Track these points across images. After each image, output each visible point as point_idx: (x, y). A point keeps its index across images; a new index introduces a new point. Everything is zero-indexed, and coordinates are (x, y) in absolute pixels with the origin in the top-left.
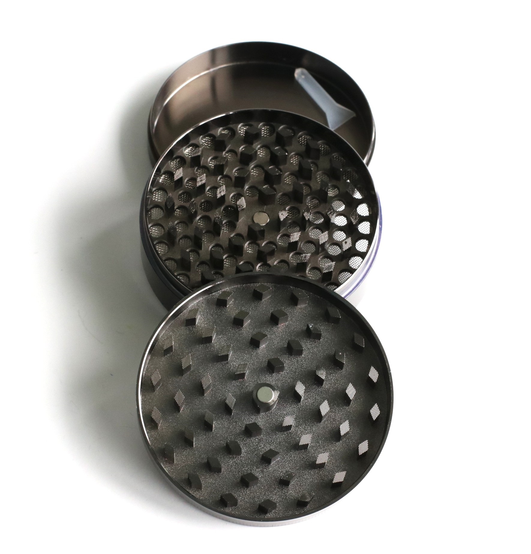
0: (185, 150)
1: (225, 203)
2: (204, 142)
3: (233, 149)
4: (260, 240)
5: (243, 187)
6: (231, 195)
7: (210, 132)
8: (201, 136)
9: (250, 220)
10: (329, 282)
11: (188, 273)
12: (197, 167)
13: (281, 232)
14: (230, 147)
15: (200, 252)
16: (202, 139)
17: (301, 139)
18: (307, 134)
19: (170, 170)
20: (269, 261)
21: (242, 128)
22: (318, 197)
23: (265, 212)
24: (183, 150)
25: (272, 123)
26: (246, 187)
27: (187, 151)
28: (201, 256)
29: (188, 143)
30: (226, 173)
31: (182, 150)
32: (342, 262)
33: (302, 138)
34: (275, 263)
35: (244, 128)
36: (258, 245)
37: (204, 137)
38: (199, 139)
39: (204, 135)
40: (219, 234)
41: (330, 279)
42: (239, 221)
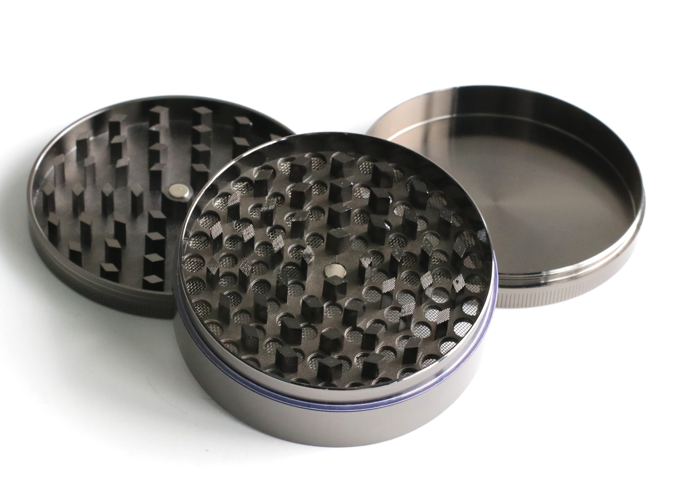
0: (214, 203)
1: (284, 260)
2: (237, 189)
3: (278, 191)
4: (341, 299)
5: (302, 236)
6: (289, 249)
7: (242, 176)
8: (232, 182)
9: (321, 276)
10: (443, 338)
11: (256, 357)
12: (235, 221)
13: (365, 284)
14: (273, 190)
15: (266, 326)
16: (234, 185)
17: (361, 167)
18: (368, 160)
19: (201, 230)
20: (359, 323)
21: (282, 164)
22: (402, 235)
23: (338, 263)
24: (213, 203)
25: (321, 153)
26: (307, 236)
27: (216, 204)
28: (267, 331)
29: (216, 194)
30: (275, 223)
31: (211, 202)
32: (455, 310)
33: (363, 166)
34: (368, 324)
35: (284, 164)
36: (340, 306)
37: (236, 183)
38: (230, 186)
39: (234, 181)
40: (285, 301)
41: (445, 334)
42: (307, 280)
